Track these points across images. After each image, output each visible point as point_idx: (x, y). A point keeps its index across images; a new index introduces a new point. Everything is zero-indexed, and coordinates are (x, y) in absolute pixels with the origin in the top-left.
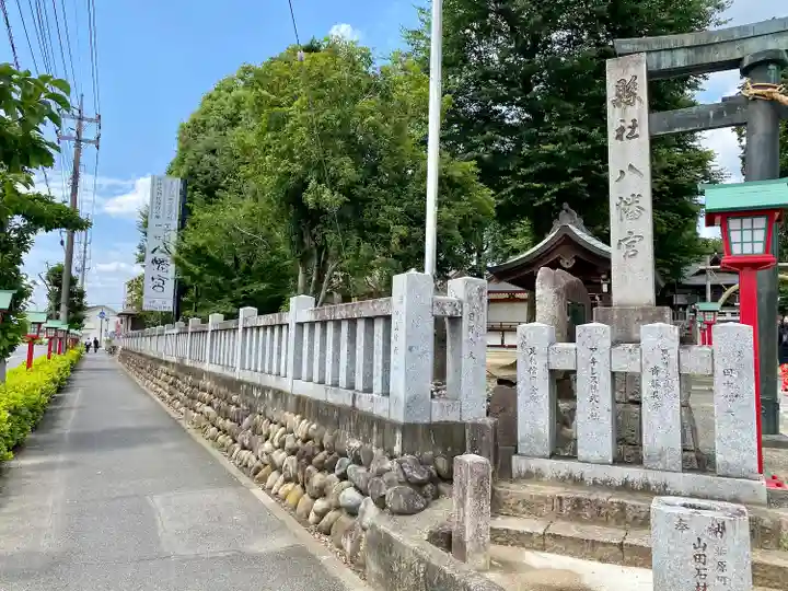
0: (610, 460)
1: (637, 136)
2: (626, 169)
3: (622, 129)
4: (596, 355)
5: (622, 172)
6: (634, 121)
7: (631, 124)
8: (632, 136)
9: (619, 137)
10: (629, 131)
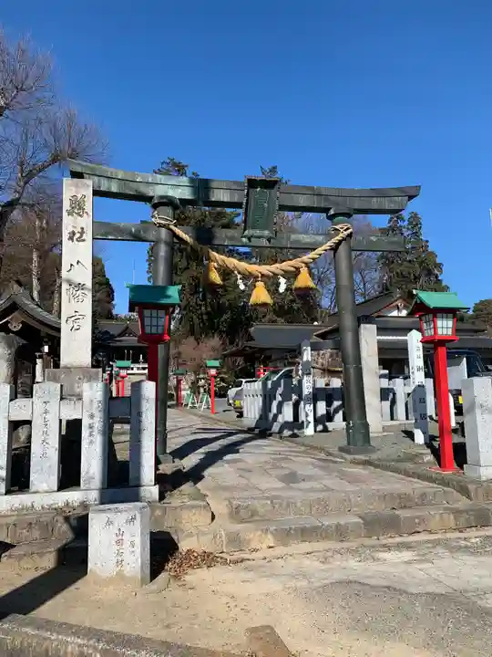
0: (56, 489)
1: (84, 240)
2: (75, 264)
3: (74, 233)
4: (48, 407)
5: (72, 265)
6: (82, 229)
7: (80, 230)
8: (80, 240)
9: (71, 238)
10: (78, 235)
